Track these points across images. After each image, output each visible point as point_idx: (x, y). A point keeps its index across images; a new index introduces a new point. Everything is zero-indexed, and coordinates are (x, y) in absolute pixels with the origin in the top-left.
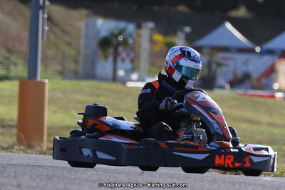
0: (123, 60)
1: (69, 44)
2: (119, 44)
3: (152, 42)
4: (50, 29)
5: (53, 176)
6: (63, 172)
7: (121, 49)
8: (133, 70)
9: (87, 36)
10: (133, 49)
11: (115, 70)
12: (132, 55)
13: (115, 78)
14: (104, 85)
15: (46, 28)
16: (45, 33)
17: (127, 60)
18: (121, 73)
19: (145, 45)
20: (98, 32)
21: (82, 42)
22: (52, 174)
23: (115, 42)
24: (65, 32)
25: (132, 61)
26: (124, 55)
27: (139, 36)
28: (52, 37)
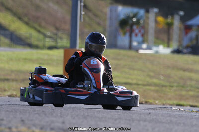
0: (136, 35)
1: (99, 24)
2: (133, 23)
3: (156, 22)
4: (85, 14)
5: (88, 115)
6: (94, 113)
7: (135, 27)
8: (143, 42)
9: (111, 18)
10: (143, 27)
11: (131, 42)
12: (142, 31)
13: (130, 47)
14: (123, 52)
15: (83, 13)
16: (82, 16)
17: (140, 35)
18: (135, 44)
19: (152, 25)
20: (118, 16)
21: (108, 23)
22: (86, 114)
23: (130, 22)
24: (96, 15)
25: (143, 35)
26: (137, 31)
27: (148, 18)
28: (87, 19)
